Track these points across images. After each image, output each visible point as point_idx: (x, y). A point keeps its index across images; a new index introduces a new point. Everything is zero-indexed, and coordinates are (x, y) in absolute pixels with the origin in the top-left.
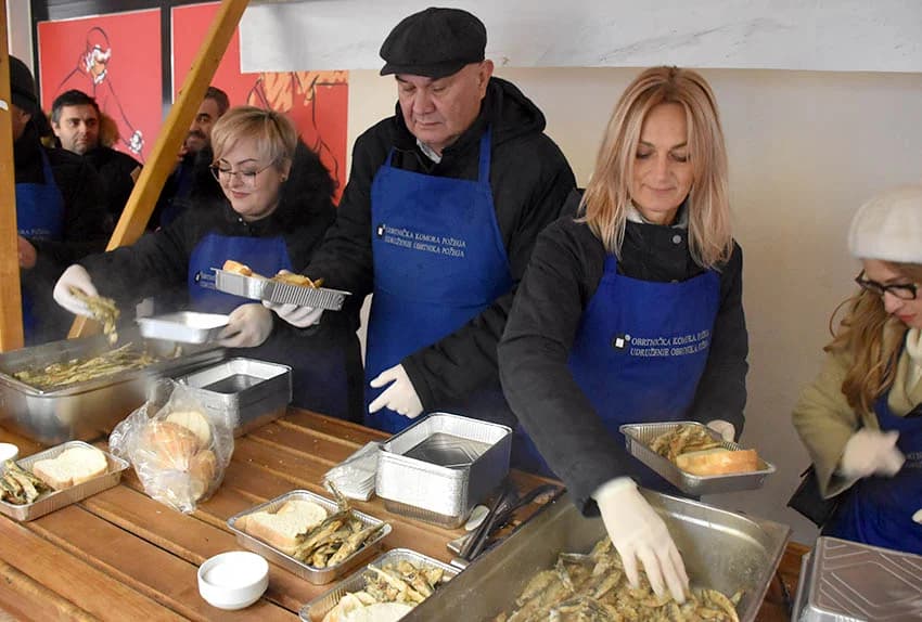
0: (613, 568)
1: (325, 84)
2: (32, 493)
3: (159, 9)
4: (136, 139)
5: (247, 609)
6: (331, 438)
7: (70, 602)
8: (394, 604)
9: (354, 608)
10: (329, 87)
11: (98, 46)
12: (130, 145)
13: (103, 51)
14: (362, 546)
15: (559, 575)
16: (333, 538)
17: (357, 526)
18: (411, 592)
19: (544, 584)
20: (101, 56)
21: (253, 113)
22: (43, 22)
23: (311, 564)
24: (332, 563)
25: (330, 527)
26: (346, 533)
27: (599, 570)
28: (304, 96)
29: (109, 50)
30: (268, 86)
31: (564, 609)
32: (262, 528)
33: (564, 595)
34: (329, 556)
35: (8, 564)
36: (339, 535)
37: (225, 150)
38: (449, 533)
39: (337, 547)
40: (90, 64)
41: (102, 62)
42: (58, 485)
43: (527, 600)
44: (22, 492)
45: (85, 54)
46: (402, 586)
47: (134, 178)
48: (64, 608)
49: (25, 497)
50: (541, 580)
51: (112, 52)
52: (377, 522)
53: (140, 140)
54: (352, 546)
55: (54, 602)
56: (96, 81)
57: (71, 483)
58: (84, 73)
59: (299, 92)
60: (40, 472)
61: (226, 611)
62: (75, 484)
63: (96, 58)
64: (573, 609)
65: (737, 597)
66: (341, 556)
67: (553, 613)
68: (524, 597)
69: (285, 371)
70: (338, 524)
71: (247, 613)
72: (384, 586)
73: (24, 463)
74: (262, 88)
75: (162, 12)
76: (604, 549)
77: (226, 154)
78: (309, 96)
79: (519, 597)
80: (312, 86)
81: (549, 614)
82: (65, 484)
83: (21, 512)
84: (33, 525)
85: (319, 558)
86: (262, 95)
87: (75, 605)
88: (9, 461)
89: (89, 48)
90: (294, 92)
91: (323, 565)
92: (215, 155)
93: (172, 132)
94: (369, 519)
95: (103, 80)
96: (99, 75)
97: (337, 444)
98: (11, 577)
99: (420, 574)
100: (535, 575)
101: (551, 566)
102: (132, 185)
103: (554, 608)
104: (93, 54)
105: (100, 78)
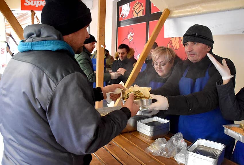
3: (146, 22)
4: (138, 56)
11: (131, 32)
12: (137, 57)
13: (132, 34)
21: (163, 48)
22: (119, 27)
30: (173, 42)
37: (156, 59)
40: (129, 37)
41: (132, 36)
45: (128, 34)
47: (134, 66)
51: (134, 34)
58: (128, 39)
86: (171, 44)
89: (129, 33)
92: (153, 61)
93: (144, 54)
102: (133, 68)
104: (130, 34)
105: (131, 40)
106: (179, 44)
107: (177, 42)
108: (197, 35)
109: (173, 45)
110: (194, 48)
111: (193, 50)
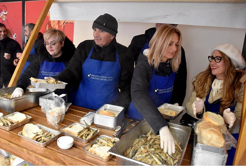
0: (152, 138)
1: (67, 23)
2: (10, 124)
3: (22, 2)
4: (14, 35)
5: (69, 149)
6: (78, 111)
7: (26, 148)
8: (105, 146)
9: (96, 147)
10: (68, 24)
12: (12, 37)
13: (5, 12)
14: (94, 134)
15: (141, 139)
16: (87, 133)
17: (91, 130)
18: (108, 144)
19: (138, 141)
20: (5, 13)
21: (53, 30)
23: (82, 139)
24: (87, 138)
25: (86, 131)
26: (89, 132)
27: (149, 138)
28: (62, 26)
29: (7, 12)
30: (52, 23)
31: (144, 146)
32: (69, 131)
33: (143, 143)
34: (86, 137)
35: (8, 140)
36: (88, 132)
38: (112, 132)
39: (88, 135)
40: (1, 15)
41: (5, 15)
42: (15, 122)
43: (134, 145)
44: (7, 124)
46: (106, 143)
48: (25, 150)
49: (8, 125)
50: (137, 140)
52: (96, 129)
53: (16, 36)
54: (92, 135)
55: (22, 149)
56: (3, 20)
57: (18, 122)
59: (60, 25)
60: (10, 119)
61: (64, 150)
62: (19, 122)
63: (3, 14)
64: (146, 146)
65: (180, 143)
66: (89, 137)
67: (141, 147)
68: (134, 144)
69: (66, 95)
70: (87, 130)
71: (69, 150)
72: (101, 143)
73: (5, 117)
74: (50, 24)
75: (23, 2)
76: (149, 134)
77: (48, 40)
78: (63, 26)
79: (133, 144)
80: (64, 23)
81: (140, 147)
82: (17, 122)
83: (8, 128)
84: (11, 132)
85: (84, 137)
87: (27, 149)
88: (2, 117)
89: (1, 11)
90: (59, 25)
91: (85, 139)
92: (45, 40)
94: (94, 129)
95: (5, 19)
96: (4, 18)
97: (80, 112)
98: (10, 143)
99: (110, 140)
100: (135, 139)
101: (138, 138)
103: (141, 146)
104: (2, 13)
105: (4, 19)
106: (58, 25)
107: (56, 24)
108: (104, 24)
109: (51, 26)
110: (100, 35)
111: (99, 36)
